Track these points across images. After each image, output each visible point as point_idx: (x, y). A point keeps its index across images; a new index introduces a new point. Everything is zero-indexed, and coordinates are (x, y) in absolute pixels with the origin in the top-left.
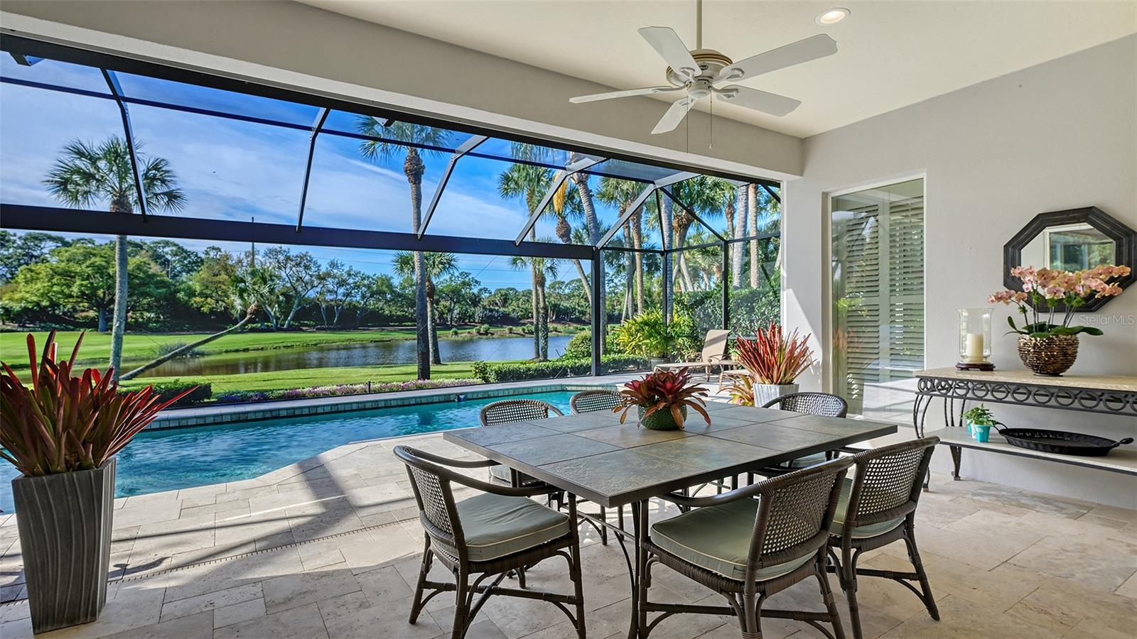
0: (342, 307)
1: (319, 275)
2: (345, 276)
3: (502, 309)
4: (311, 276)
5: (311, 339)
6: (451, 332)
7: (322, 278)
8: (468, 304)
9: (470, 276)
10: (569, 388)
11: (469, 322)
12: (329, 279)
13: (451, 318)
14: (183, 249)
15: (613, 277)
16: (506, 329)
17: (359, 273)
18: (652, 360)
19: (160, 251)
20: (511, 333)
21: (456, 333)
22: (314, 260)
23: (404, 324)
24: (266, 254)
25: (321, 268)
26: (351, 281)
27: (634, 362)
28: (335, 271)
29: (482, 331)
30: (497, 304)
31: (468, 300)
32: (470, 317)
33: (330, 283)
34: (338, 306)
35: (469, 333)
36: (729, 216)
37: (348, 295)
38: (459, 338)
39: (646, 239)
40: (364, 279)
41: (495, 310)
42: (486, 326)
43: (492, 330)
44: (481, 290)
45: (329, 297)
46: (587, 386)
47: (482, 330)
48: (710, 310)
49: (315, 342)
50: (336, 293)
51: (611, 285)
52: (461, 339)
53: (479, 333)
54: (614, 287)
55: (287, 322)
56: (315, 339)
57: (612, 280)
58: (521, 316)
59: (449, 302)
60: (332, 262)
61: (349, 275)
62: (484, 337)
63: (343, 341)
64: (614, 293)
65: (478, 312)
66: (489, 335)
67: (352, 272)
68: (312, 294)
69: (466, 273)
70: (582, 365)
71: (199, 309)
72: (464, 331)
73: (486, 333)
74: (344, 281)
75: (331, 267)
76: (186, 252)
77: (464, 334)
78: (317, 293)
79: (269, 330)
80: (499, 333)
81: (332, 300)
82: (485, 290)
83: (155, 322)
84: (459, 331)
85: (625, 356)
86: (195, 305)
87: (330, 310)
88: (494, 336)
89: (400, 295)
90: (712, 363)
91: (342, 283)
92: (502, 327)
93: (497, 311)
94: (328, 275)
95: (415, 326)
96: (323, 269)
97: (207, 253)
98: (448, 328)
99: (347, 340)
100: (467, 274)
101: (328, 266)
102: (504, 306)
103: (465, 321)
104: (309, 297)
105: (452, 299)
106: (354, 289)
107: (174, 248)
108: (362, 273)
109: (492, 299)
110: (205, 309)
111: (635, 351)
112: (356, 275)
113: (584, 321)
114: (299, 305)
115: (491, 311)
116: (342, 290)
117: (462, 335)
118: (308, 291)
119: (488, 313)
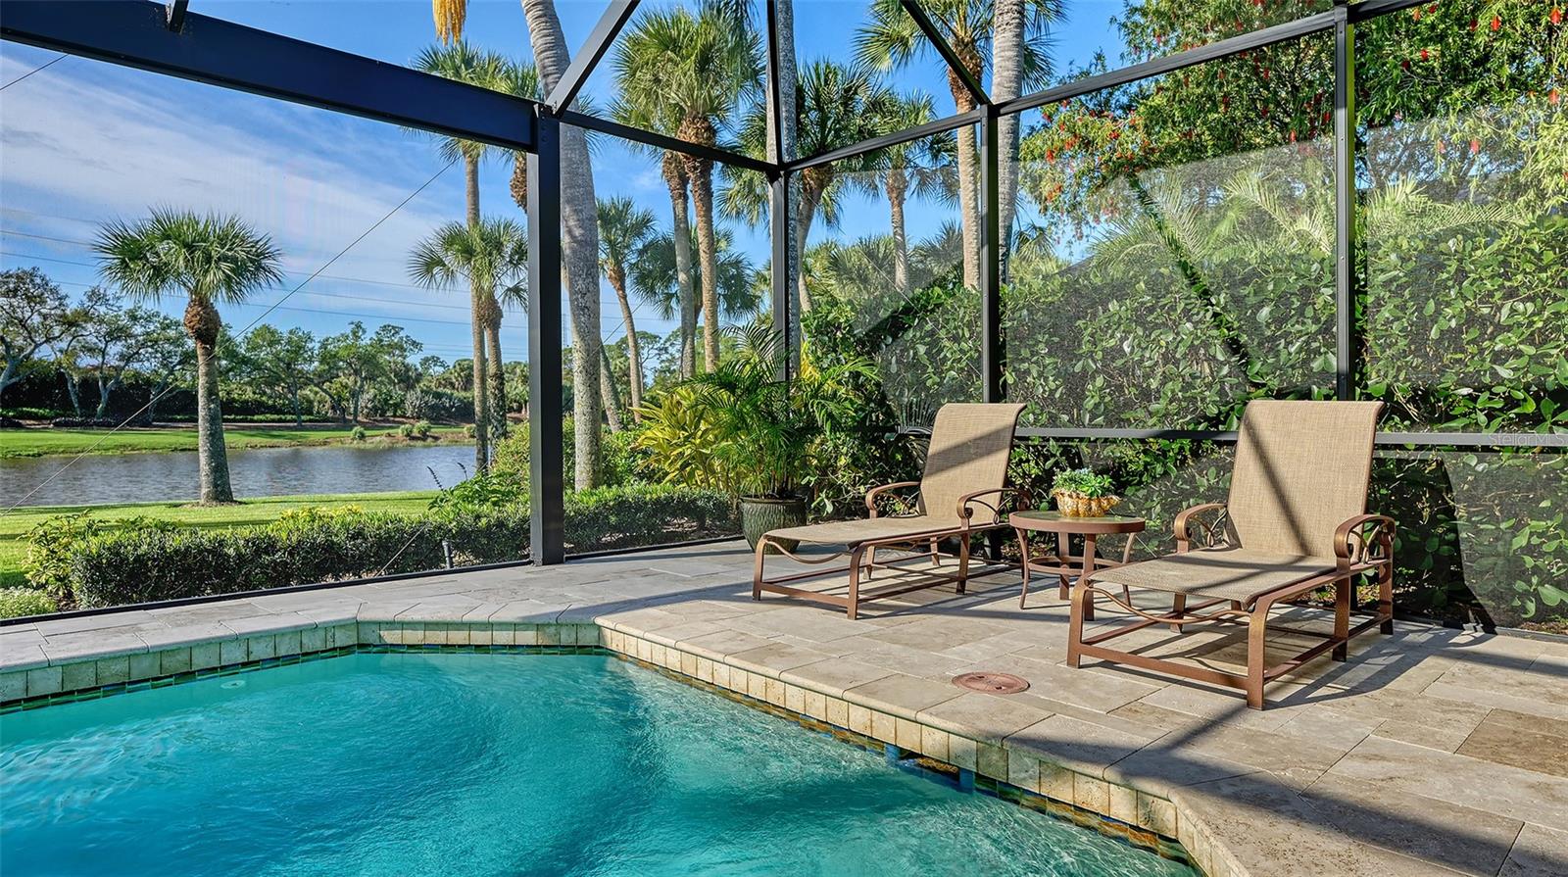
0: (117, 382)
1: (64, 316)
2: (125, 321)
3: (462, 394)
4: (45, 317)
5: (30, 443)
6: (351, 434)
7: (70, 323)
8: (391, 382)
9: (402, 334)
10: (391, 637)
11: (395, 416)
12: (89, 326)
13: (356, 408)
15: (667, 345)
16: (464, 428)
17: (157, 315)
18: (746, 506)
21: (362, 437)
22: (52, 284)
23: (256, 417)
25: (67, 301)
26: (138, 330)
27: (686, 507)
28: (102, 310)
29: (415, 433)
30: (452, 385)
31: (392, 376)
32: (396, 406)
33: (90, 333)
34: (105, 380)
35: (389, 435)
36: (894, 195)
37: (127, 358)
38: (368, 445)
39: (723, 244)
40: (169, 326)
41: (445, 394)
42: (423, 423)
43: (436, 431)
44: (426, 360)
45: (86, 361)
46: (470, 626)
47: (415, 430)
48: (922, 349)
49: (36, 451)
50: (103, 353)
51: (664, 357)
52: (371, 446)
53: (409, 435)
54: (668, 360)
56: (39, 443)
57: (666, 349)
59: (352, 378)
60: (93, 292)
61: (134, 318)
62: (420, 443)
63: (107, 450)
64: (669, 371)
65: (412, 399)
66: (430, 440)
67: (139, 313)
68: (46, 354)
69: (394, 328)
70: (501, 524)
72: (381, 432)
73: (424, 436)
74: (120, 329)
75: (90, 300)
77: (378, 438)
78: (61, 351)
80: (450, 436)
81: (96, 368)
82: (436, 360)
84: (367, 433)
85: (658, 491)
87: (88, 386)
88: (439, 442)
89: (245, 361)
90: (973, 521)
91: (116, 333)
92: (457, 426)
93: (450, 397)
94: (86, 316)
95: (295, 421)
96: (72, 306)
98: (346, 426)
99: (117, 447)
100: (397, 330)
101: (85, 298)
102: (465, 390)
103: (384, 413)
104: (40, 359)
105: (357, 372)
106: (143, 345)
108: (162, 316)
109: (447, 375)
111: (692, 474)
112: (149, 319)
115: (438, 396)
116: (115, 349)
117: (374, 440)
118: (37, 346)
119: (432, 401)
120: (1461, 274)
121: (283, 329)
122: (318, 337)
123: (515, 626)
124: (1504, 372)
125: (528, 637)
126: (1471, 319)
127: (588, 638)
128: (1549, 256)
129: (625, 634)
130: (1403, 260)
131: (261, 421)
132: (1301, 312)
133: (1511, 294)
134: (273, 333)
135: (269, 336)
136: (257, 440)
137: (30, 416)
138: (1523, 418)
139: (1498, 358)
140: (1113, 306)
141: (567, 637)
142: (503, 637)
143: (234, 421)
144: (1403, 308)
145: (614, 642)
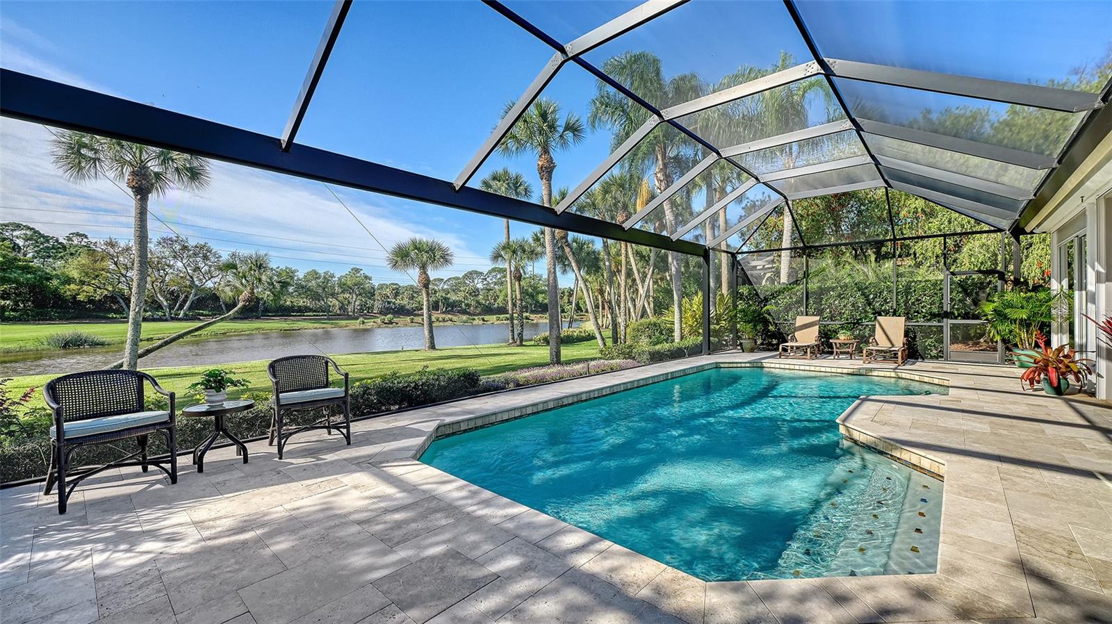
1: (219, 266)
3: (397, 302)
4: (210, 267)
6: (358, 321)
7: (221, 269)
9: (362, 272)
11: (368, 312)
14: (40, 234)
16: (408, 319)
19: (7, 234)
20: (412, 322)
21: (363, 323)
22: (214, 251)
23: (305, 314)
24: (160, 243)
29: (386, 321)
30: (388, 297)
31: (368, 293)
35: (374, 322)
41: (391, 302)
42: (390, 316)
43: (395, 320)
46: (737, 363)
47: (386, 319)
52: (367, 327)
53: (384, 322)
55: (182, 312)
58: (416, 307)
59: (351, 295)
62: (390, 326)
65: (378, 305)
66: (394, 324)
68: (210, 284)
71: (74, 297)
72: (370, 320)
73: (391, 323)
76: (43, 236)
77: (371, 324)
78: (216, 283)
79: (160, 320)
80: (402, 322)
83: (13, 310)
84: (365, 321)
86: (68, 293)
88: (399, 325)
89: (303, 287)
92: (403, 317)
93: (394, 304)
95: (326, 315)
97: (69, 239)
98: (353, 318)
100: (357, 270)
102: (397, 299)
103: (365, 312)
104: (206, 287)
105: (355, 292)
107: (28, 232)
110: (81, 297)
113: (469, 312)
114: (196, 295)
115: (388, 303)
117: (369, 324)
118: (207, 281)
119: (387, 306)
120: (915, 291)
121: (321, 271)
122: (337, 275)
123: (746, 363)
124: (924, 311)
125: (748, 365)
126: (918, 300)
127: (759, 365)
128: (932, 288)
129: (766, 363)
130: (903, 287)
131: (308, 316)
132: (879, 296)
133: (925, 295)
134: (316, 273)
135: (315, 275)
136: (316, 325)
137: (202, 315)
138: (928, 320)
139: (922, 307)
140: (832, 293)
141: (755, 365)
142: (743, 365)
143: (295, 316)
144: (903, 297)
145: (765, 365)
